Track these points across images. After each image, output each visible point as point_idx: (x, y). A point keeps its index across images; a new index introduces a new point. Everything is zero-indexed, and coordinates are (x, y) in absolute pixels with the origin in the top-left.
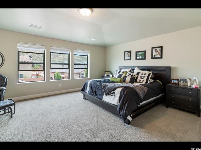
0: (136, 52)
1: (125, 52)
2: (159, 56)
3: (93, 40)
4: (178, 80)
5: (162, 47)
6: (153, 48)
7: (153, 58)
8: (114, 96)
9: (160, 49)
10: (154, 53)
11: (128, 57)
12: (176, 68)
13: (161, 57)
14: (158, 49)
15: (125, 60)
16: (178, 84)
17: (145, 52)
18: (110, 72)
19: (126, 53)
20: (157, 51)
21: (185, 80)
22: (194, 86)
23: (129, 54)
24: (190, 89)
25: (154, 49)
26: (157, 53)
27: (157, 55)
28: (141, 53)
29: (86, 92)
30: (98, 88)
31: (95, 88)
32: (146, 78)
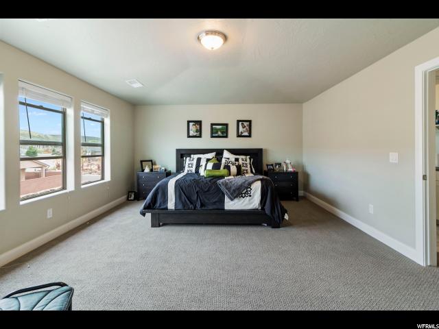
0: (212, 125)
1: (189, 122)
2: (246, 134)
3: (134, 86)
4: (272, 165)
5: (250, 121)
6: (238, 121)
7: (239, 136)
8: (250, 196)
9: (248, 123)
10: (241, 129)
11: (196, 132)
12: (266, 150)
13: (250, 136)
14: (246, 124)
15: (189, 136)
16: (274, 169)
17: (227, 125)
19: (191, 124)
20: (244, 127)
21: (280, 164)
23: (198, 127)
25: (240, 123)
26: (245, 129)
27: (244, 132)
28: (220, 127)
29: (166, 209)
31: (197, 193)
32: (249, 166)
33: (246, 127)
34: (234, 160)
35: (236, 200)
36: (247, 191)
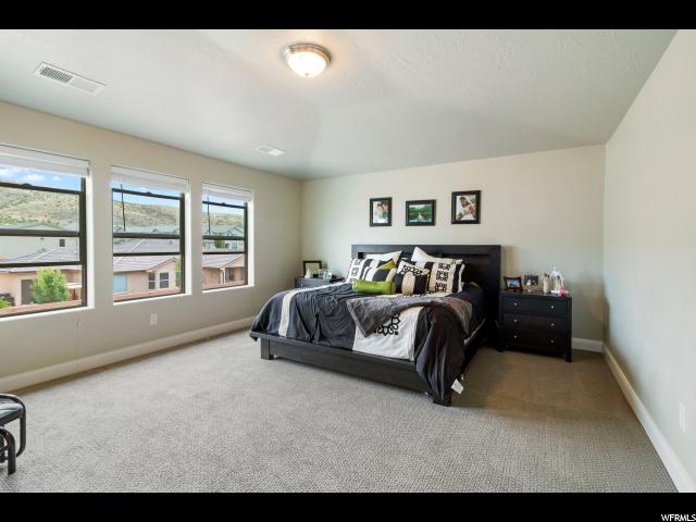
0: (408, 203)
1: (372, 201)
2: (470, 217)
3: (275, 155)
4: (519, 279)
5: (478, 193)
6: (455, 194)
7: (455, 221)
8: (397, 333)
9: (474, 197)
10: (460, 209)
11: (384, 217)
12: (511, 249)
13: (477, 221)
14: (469, 198)
15: (372, 224)
16: (521, 289)
17: (433, 203)
18: (320, 262)
19: (375, 204)
20: (465, 204)
21: (535, 279)
22: (557, 291)
23: (386, 208)
24: (550, 299)
25: (458, 197)
26: (467, 208)
27: (466, 214)
28: (422, 206)
29: (277, 334)
30: (332, 314)
31: (317, 316)
32: (451, 277)
33: (471, 203)
34: (423, 265)
35: (373, 338)
36: (392, 324)
